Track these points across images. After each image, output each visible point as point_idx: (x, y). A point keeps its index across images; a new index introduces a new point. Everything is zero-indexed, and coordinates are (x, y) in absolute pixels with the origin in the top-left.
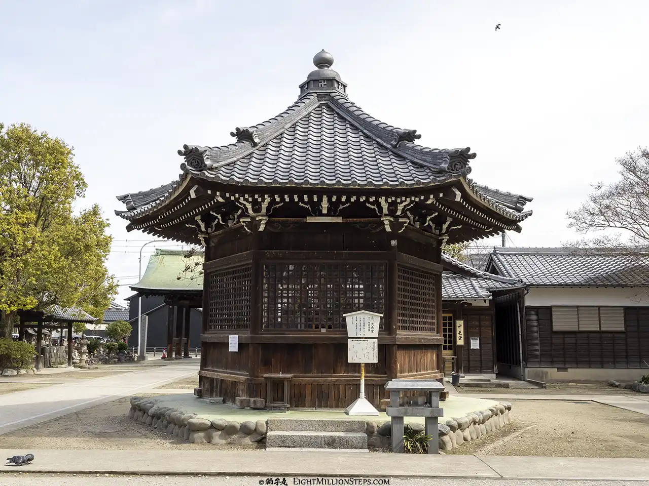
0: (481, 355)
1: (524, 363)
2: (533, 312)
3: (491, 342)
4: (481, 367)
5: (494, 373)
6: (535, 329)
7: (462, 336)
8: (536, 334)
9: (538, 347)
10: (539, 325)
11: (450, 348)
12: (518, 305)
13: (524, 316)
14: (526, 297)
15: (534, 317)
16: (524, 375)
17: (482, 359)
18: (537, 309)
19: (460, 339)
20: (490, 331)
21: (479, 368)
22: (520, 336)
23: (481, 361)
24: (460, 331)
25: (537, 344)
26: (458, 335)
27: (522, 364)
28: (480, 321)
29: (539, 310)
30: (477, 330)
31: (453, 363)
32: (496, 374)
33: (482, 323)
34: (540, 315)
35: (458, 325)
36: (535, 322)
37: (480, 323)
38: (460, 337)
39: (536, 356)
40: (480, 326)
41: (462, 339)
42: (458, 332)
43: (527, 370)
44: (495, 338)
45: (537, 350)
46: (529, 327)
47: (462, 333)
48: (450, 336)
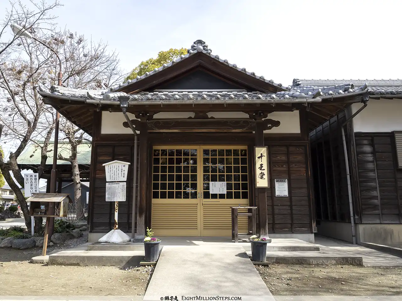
0: (291, 206)
1: (356, 217)
2: (365, 142)
3: (305, 186)
4: (292, 224)
5: (312, 233)
6: (371, 166)
7: (266, 172)
8: (371, 174)
9: (376, 193)
10: (376, 159)
11: (245, 196)
12: (343, 134)
13: (354, 148)
14: (355, 120)
15: (368, 149)
16: (356, 236)
17: (294, 212)
18: (372, 137)
19: (262, 178)
20: (304, 169)
21: (290, 226)
22: (348, 177)
23: (292, 214)
24: (261, 165)
25: (375, 189)
26: (258, 172)
27: (352, 218)
28: (288, 154)
29: (375, 138)
30: (285, 168)
31: (250, 218)
32: (315, 233)
33: (292, 158)
34: (376, 146)
35: (258, 155)
36: (370, 155)
37: (288, 158)
38: (262, 175)
39: (375, 207)
40: (288, 163)
41: (266, 177)
42: (258, 166)
43: (361, 228)
44: (311, 180)
45: (375, 198)
46: (362, 163)
47: (265, 167)
48: (244, 178)
